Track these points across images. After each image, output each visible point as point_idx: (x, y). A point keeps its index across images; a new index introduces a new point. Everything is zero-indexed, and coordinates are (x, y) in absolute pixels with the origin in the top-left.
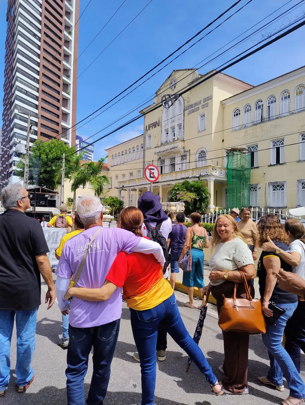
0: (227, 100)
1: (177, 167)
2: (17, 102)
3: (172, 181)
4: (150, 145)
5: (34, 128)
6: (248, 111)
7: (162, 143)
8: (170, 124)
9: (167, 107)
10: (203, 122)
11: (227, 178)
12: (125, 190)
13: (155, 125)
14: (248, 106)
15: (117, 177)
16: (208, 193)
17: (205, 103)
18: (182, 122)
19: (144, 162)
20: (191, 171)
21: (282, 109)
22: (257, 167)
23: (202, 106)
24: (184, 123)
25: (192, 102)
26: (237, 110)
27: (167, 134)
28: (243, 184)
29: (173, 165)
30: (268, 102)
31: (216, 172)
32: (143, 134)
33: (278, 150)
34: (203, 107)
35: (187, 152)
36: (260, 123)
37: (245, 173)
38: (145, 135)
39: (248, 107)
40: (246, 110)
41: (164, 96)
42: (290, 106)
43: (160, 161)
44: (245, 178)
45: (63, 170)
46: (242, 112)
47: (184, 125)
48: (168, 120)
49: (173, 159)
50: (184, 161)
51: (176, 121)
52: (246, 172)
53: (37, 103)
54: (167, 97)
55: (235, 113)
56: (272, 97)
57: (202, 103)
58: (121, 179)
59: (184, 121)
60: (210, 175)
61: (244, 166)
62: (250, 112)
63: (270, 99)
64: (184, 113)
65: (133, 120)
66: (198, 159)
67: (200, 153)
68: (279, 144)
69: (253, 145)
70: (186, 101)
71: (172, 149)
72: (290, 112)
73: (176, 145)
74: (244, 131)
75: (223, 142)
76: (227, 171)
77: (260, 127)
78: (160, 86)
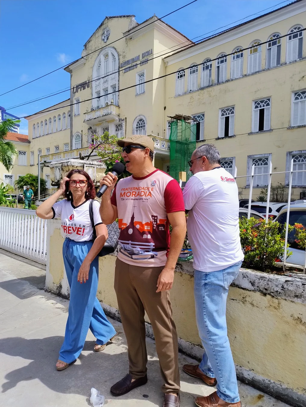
0: (170, 57)
6: (194, 72)
7: (92, 109)
8: (102, 85)
11: (170, 151)
12: (48, 166)
13: (84, 85)
14: (194, 66)
15: (40, 151)
17: (144, 59)
18: (117, 83)
19: (71, 133)
22: (203, 141)
23: (141, 62)
25: (129, 57)
26: (181, 71)
27: (99, 97)
30: (217, 61)
31: (157, 144)
32: (70, 99)
33: (227, 119)
35: (122, 120)
36: (207, 87)
37: (189, 147)
40: (192, 70)
42: (242, 67)
43: (90, 132)
44: (190, 153)
46: (187, 73)
47: (119, 87)
48: (100, 79)
49: (107, 129)
51: (110, 81)
55: (179, 74)
56: (222, 56)
57: (141, 59)
58: (44, 153)
59: (119, 81)
61: (189, 138)
63: (220, 58)
64: (119, 71)
66: (135, 129)
67: (138, 122)
68: (229, 113)
69: (199, 113)
70: (122, 56)
71: (104, 115)
72: (242, 74)
73: (109, 112)
74: (189, 96)
75: (165, 109)
76: (169, 144)
77: (208, 91)
78: (90, 37)
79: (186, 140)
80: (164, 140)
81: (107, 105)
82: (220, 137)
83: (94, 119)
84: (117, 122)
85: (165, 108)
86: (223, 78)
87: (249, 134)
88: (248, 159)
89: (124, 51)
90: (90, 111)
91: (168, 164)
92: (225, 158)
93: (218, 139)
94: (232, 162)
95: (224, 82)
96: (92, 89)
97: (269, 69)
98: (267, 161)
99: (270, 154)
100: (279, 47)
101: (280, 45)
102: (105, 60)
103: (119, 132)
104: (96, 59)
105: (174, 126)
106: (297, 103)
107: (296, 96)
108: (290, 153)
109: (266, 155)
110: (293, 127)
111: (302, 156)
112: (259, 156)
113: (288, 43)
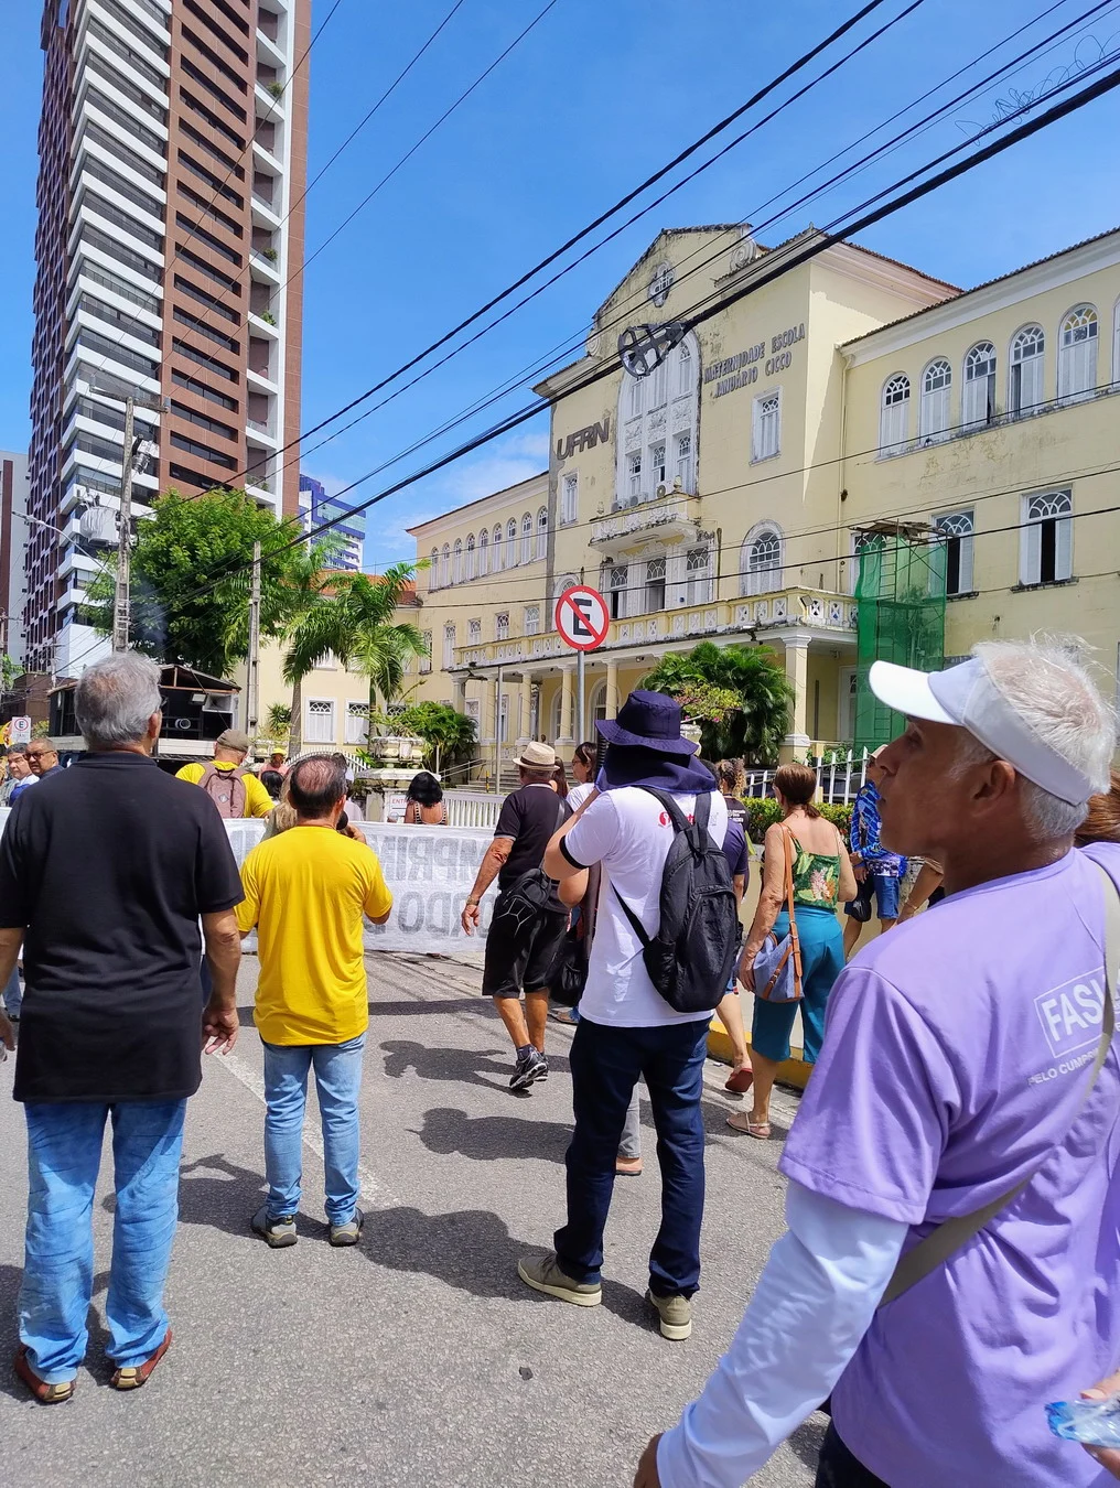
0: (862, 341)
1: (673, 596)
2: (82, 352)
3: (654, 643)
4: (573, 510)
5: (149, 448)
6: (938, 383)
7: (616, 504)
8: (646, 434)
9: (639, 372)
10: (770, 427)
11: (858, 633)
12: (481, 678)
13: (591, 436)
14: (937, 365)
15: (450, 630)
16: (785, 690)
17: (779, 353)
18: (694, 426)
19: (550, 576)
20: (722, 610)
21: (1067, 378)
22: (969, 595)
23: (769, 363)
24: (699, 428)
25: (731, 351)
26: (897, 381)
27: (638, 469)
28: (918, 658)
29: (658, 587)
30: (1013, 349)
31: (816, 614)
32: (547, 473)
33: (1048, 529)
34: (773, 368)
35: (709, 537)
36: (981, 429)
37: (924, 616)
38: (556, 473)
39: (937, 370)
40: (932, 379)
41: (630, 331)
42: (1095, 365)
43: (607, 573)
44: (926, 634)
45: (256, 603)
46: (917, 387)
47: (698, 438)
48: (640, 417)
49: (658, 563)
50: (699, 573)
51: (671, 421)
52: (928, 613)
53: (155, 354)
54: (639, 334)
55: (889, 391)
56: (1029, 332)
57: (769, 355)
58: (464, 637)
59: (699, 421)
60: (794, 625)
61: (921, 589)
62: (944, 386)
63: (1021, 338)
64: (700, 392)
65: (513, 420)
66: (749, 564)
67: (758, 544)
68: (1054, 509)
69: (957, 510)
70: (709, 346)
71: (653, 526)
73: (669, 513)
74: (922, 457)
75: (843, 498)
76: (855, 610)
77: (984, 443)
78: (614, 289)
79: (914, 591)
80: (837, 599)
81: (662, 494)
82: (1025, 583)
83: (623, 535)
84: (693, 543)
85: (844, 495)
87: (1119, 574)
89: (716, 330)
90: (608, 511)
93: (1020, 588)
95: (1036, 413)
96: (616, 446)
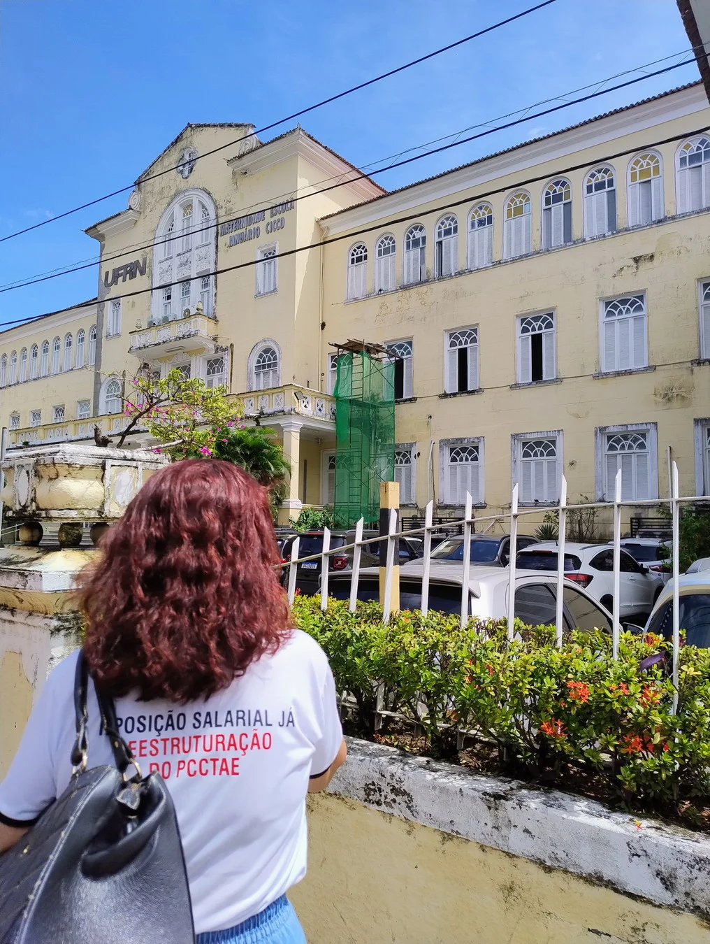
0: (334, 217)
4: (116, 325)
6: (387, 251)
7: (151, 322)
8: (175, 271)
10: (270, 271)
11: (336, 423)
14: (386, 239)
16: (284, 464)
17: (276, 218)
18: (212, 267)
19: (97, 377)
21: (473, 251)
22: (411, 400)
23: (268, 225)
24: (216, 269)
25: (240, 212)
26: (358, 248)
27: (169, 297)
28: (377, 444)
30: (437, 231)
31: (305, 406)
33: (463, 354)
34: (271, 228)
35: (224, 350)
36: (416, 285)
37: (380, 414)
39: (386, 242)
42: (491, 244)
44: (381, 427)
46: (372, 253)
47: (215, 276)
48: (171, 258)
51: (194, 262)
52: (383, 412)
55: (353, 255)
56: (447, 219)
57: (268, 219)
59: (216, 264)
60: (290, 414)
61: (378, 395)
62: (391, 254)
63: (442, 223)
64: (217, 242)
66: (254, 371)
67: (261, 356)
68: (466, 341)
69: (401, 339)
70: (224, 209)
71: (180, 338)
72: (491, 259)
73: (193, 330)
74: (377, 302)
75: (323, 328)
76: (334, 406)
77: (419, 294)
78: (151, 164)
79: (373, 397)
80: (322, 395)
81: (187, 315)
82: (448, 392)
83: (156, 345)
84: (212, 354)
85: (323, 326)
86: (451, 265)
87: (511, 387)
88: (513, 443)
89: (228, 198)
90: (145, 326)
91: (332, 452)
92: (461, 440)
93: (445, 396)
94: (477, 448)
95: (453, 274)
96: (152, 278)
97: (548, 251)
98: (553, 447)
99: (559, 431)
100: (568, 206)
101: (571, 202)
102: (184, 216)
103: (216, 377)
104: (163, 213)
105: (345, 367)
106: (612, 323)
107: (608, 309)
108: (602, 429)
109: (551, 435)
110: (606, 374)
111: (629, 436)
112: (535, 436)
113: (585, 200)
